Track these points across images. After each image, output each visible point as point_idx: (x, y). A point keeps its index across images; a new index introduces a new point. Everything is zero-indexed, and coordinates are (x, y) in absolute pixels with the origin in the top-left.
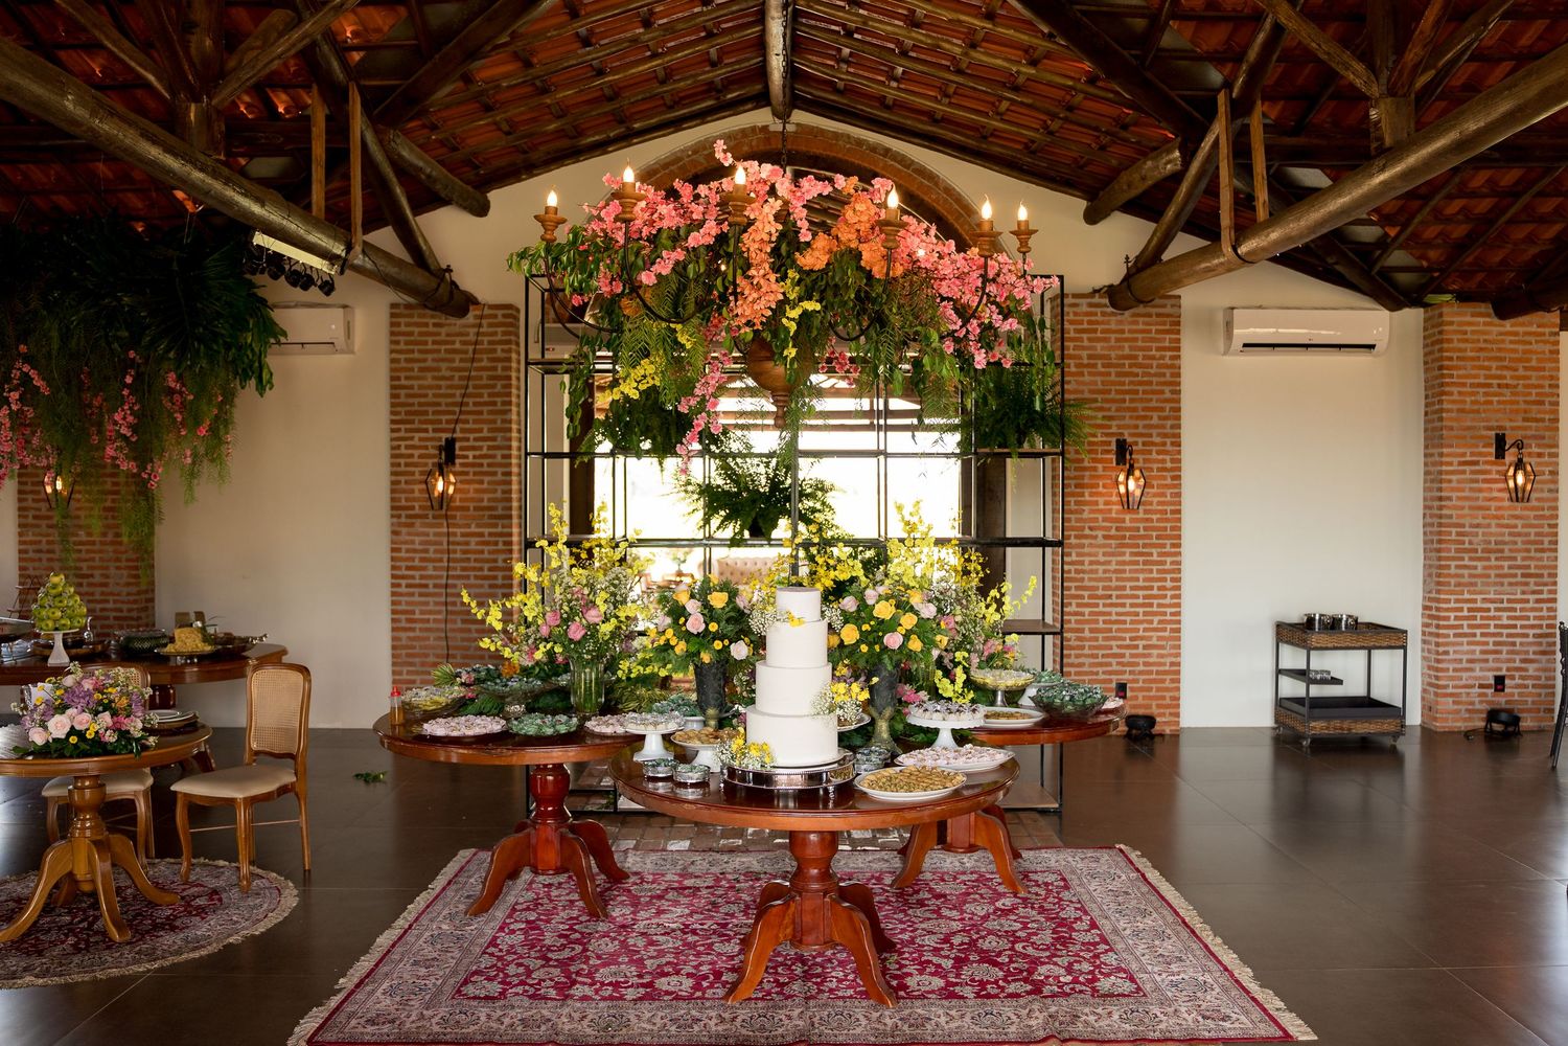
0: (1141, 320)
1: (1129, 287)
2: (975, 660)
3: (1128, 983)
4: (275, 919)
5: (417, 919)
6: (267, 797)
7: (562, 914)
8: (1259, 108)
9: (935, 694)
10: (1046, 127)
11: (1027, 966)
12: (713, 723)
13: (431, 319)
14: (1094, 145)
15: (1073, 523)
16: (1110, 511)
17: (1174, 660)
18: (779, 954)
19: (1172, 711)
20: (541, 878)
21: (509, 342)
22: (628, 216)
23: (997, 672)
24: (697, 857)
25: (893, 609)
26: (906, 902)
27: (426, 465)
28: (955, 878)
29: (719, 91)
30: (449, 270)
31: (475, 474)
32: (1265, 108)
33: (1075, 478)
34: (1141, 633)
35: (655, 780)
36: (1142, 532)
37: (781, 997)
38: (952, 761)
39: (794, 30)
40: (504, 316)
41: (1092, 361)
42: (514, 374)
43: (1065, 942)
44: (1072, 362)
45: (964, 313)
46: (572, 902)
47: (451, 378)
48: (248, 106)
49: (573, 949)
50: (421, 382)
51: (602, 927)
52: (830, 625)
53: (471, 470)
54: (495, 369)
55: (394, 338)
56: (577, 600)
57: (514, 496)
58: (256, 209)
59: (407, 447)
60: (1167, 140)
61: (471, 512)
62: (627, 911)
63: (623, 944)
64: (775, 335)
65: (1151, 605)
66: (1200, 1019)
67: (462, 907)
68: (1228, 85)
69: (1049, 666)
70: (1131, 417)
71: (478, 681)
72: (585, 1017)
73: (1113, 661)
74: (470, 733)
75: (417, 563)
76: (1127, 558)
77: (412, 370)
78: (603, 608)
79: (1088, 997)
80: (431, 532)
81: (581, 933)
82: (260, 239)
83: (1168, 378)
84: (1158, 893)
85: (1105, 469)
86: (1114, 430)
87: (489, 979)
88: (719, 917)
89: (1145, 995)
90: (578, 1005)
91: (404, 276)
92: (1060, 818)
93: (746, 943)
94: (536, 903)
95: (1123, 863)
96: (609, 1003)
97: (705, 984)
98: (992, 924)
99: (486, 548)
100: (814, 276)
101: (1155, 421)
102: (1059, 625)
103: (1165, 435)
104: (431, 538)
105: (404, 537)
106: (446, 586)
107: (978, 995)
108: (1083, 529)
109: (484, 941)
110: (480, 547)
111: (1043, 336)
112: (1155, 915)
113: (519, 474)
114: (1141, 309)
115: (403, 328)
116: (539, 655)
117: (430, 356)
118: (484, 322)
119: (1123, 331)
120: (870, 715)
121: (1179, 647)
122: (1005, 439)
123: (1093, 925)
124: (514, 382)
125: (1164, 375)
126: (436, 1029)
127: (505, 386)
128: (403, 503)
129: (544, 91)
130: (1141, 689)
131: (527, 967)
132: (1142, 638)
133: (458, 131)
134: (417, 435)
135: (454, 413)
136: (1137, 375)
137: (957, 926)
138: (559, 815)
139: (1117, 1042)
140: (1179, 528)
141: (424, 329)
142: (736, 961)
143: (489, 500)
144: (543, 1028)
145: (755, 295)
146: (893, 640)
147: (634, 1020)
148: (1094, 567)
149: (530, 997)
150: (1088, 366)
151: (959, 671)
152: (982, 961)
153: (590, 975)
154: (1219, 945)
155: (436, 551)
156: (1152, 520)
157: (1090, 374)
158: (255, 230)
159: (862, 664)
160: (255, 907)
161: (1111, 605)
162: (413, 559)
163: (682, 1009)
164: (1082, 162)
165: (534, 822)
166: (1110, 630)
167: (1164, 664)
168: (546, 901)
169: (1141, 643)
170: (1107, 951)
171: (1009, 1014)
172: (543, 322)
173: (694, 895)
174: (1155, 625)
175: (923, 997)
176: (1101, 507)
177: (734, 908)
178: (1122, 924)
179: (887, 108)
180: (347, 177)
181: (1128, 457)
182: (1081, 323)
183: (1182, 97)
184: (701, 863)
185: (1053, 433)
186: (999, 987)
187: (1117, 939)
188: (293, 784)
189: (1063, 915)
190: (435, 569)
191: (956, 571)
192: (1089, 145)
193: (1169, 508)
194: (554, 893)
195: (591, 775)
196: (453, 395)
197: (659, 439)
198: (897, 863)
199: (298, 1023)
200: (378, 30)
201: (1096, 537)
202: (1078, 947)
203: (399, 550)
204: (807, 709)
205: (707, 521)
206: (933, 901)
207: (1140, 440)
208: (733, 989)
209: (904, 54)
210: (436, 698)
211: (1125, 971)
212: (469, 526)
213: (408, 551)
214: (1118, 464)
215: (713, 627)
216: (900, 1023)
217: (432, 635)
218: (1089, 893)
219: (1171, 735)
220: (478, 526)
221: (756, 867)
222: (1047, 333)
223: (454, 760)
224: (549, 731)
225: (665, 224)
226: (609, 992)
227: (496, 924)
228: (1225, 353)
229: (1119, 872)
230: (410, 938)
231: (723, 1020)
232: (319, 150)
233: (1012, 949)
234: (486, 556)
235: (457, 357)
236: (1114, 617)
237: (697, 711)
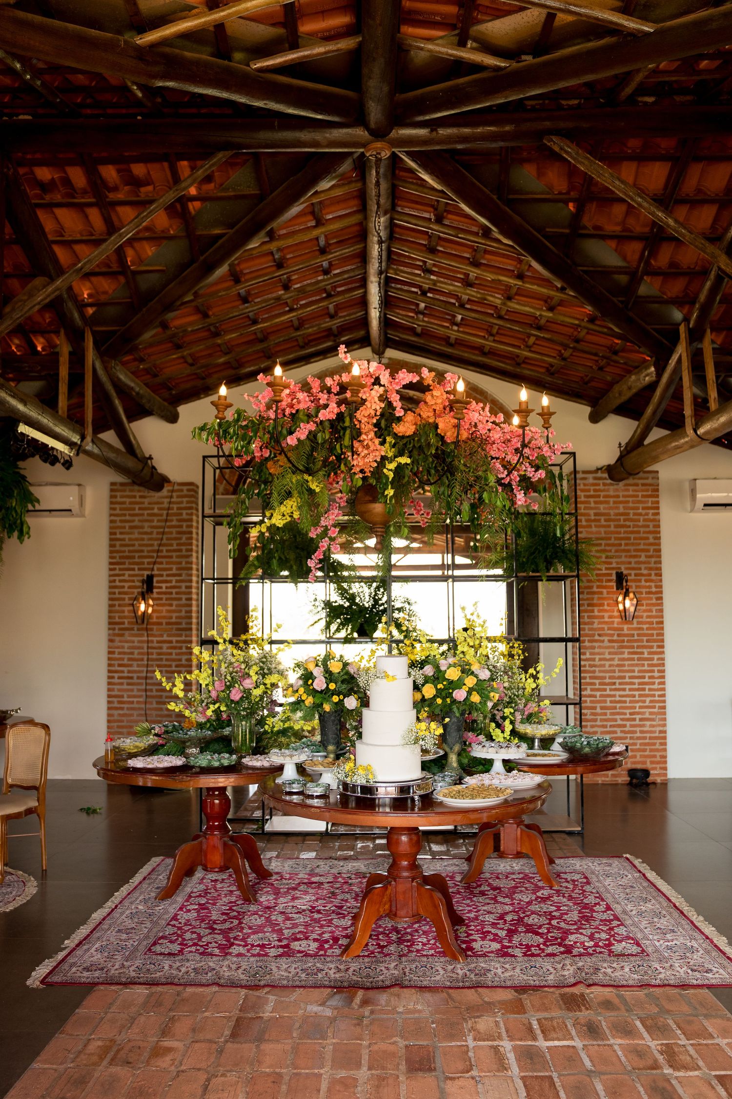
0: (631, 488)
1: (622, 464)
2: (519, 717)
3: (635, 947)
4: (20, 901)
5: (121, 902)
6: (17, 816)
7: (224, 899)
8: (708, 336)
9: (490, 738)
10: (561, 355)
11: (560, 935)
12: (332, 756)
13: (138, 492)
14: (594, 367)
15: (587, 632)
16: (613, 623)
17: (661, 729)
18: (380, 926)
19: (662, 766)
20: (209, 876)
21: (191, 508)
22: (278, 398)
23: (535, 726)
24: (321, 863)
25: (460, 673)
26: (472, 893)
27: (133, 593)
28: (507, 877)
29: (335, 336)
30: (150, 458)
31: (167, 599)
32: (713, 337)
33: (587, 599)
34: (637, 710)
35: (291, 793)
36: (636, 638)
37: (382, 955)
38: (503, 781)
39: (386, 291)
40: (188, 490)
41: (597, 518)
42: (194, 531)
43: (588, 919)
44: (583, 518)
45: (509, 467)
46: (231, 892)
47: (151, 533)
48: (17, 346)
49: (232, 922)
50: (130, 536)
51: (253, 908)
52: (414, 681)
53: (164, 596)
54: (181, 526)
55: (113, 506)
56: (236, 672)
57: (194, 615)
58: (21, 407)
59: (120, 581)
60: (645, 361)
61: (164, 626)
62: (271, 897)
63: (268, 919)
64: (378, 480)
65: (644, 689)
66: (689, 971)
67: (153, 895)
68: (686, 319)
69: (572, 722)
70: (626, 556)
71: (167, 732)
72: (239, 967)
73: (618, 730)
74: (161, 766)
75: (126, 662)
76: (626, 656)
77: (124, 527)
78: (255, 678)
79: (606, 956)
80: (135, 640)
81: (238, 912)
82: (23, 428)
83: (651, 529)
84: (655, 886)
85: (608, 593)
86: (614, 565)
87: (171, 942)
88: (337, 902)
89: (648, 955)
90: (235, 959)
91: (119, 460)
92: (583, 838)
93: (355, 918)
94: (206, 892)
95: (629, 867)
96: (257, 958)
97: (326, 946)
98: (535, 907)
99: (174, 651)
100: (405, 441)
101: (643, 559)
102: (578, 698)
103: (651, 569)
104: (136, 644)
105: (117, 644)
106: (146, 678)
107: (525, 955)
108: (594, 635)
109: (168, 916)
110: (169, 651)
111: (562, 486)
112: (653, 901)
113: (197, 600)
114: (630, 481)
115: (119, 499)
116: (209, 713)
117: (136, 518)
118: (174, 494)
119: (618, 496)
120: (444, 750)
121: (665, 719)
122: (537, 566)
123: (608, 908)
124: (194, 536)
125: (648, 526)
126: (133, 974)
127: (188, 539)
128: (117, 620)
129: (217, 334)
130: (639, 750)
131: (199, 934)
132: (638, 713)
133: (158, 362)
134: (127, 573)
135: (152, 557)
136: (629, 527)
137: (508, 908)
138: (223, 829)
139: (628, 986)
140: (663, 635)
141: (133, 500)
142: (349, 931)
143: (177, 618)
144: (210, 974)
145: (366, 452)
146: (460, 695)
147: (275, 970)
148: (602, 662)
149: (201, 954)
150: (595, 520)
151: (507, 723)
152: (527, 932)
153: (244, 939)
154: (702, 921)
155: (139, 654)
156: (642, 629)
157: (596, 526)
158: (19, 422)
159: (437, 711)
160: (7, 893)
161: (616, 690)
162: (123, 659)
163: (310, 963)
164: (586, 379)
165: (205, 833)
166: (615, 708)
167: (655, 732)
168: (213, 891)
169: (638, 717)
170: (619, 925)
171: (548, 967)
172: (214, 495)
173: (319, 887)
174: (647, 704)
175: (484, 955)
176: (606, 619)
177: (348, 896)
178: (629, 908)
179: (451, 345)
180: (82, 395)
181: (624, 584)
182: (589, 491)
183: (656, 330)
184: (324, 867)
185: (570, 561)
186: (540, 949)
187: (626, 917)
188: (36, 808)
189: (586, 901)
190: (138, 666)
191: (504, 656)
192: (591, 367)
193: (655, 620)
194: (219, 886)
195: (246, 810)
196: (152, 545)
197: (295, 567)
198: (465, 867)
199: (35, 970)
200: (105, 293)
201: (603, 641)
202: (597, 923)
203: (113, 653)
204: (399, 741)
205: (328, 626)
206: (491, 892)
207: (633, 572)
208: (346, 949)
209: (462, 306)
210: (137, 744)
211: (633, 939)
212: (162, 636)
213: (120, 653)
214: (617, 589)
215: (332, 686)
216: (468, 973)
217: (135, 713)
218: (604, 886)
219: (662, 784)
220: (168, 636)
221: (363, 869)
222: (565, 483)
223: (149, 785)
224: (216, 764)
225: (302, 406)
226: (257, 951)
227: (178, 906)
228: (692, 511)
229: (626, 873)
230: (116, 914)
231: (339, 970)
232: (64, 372)
233: (549, 924)
234: (174, 656)
235: (156, 519)
236: (618, 699)
237: (321, 749)
